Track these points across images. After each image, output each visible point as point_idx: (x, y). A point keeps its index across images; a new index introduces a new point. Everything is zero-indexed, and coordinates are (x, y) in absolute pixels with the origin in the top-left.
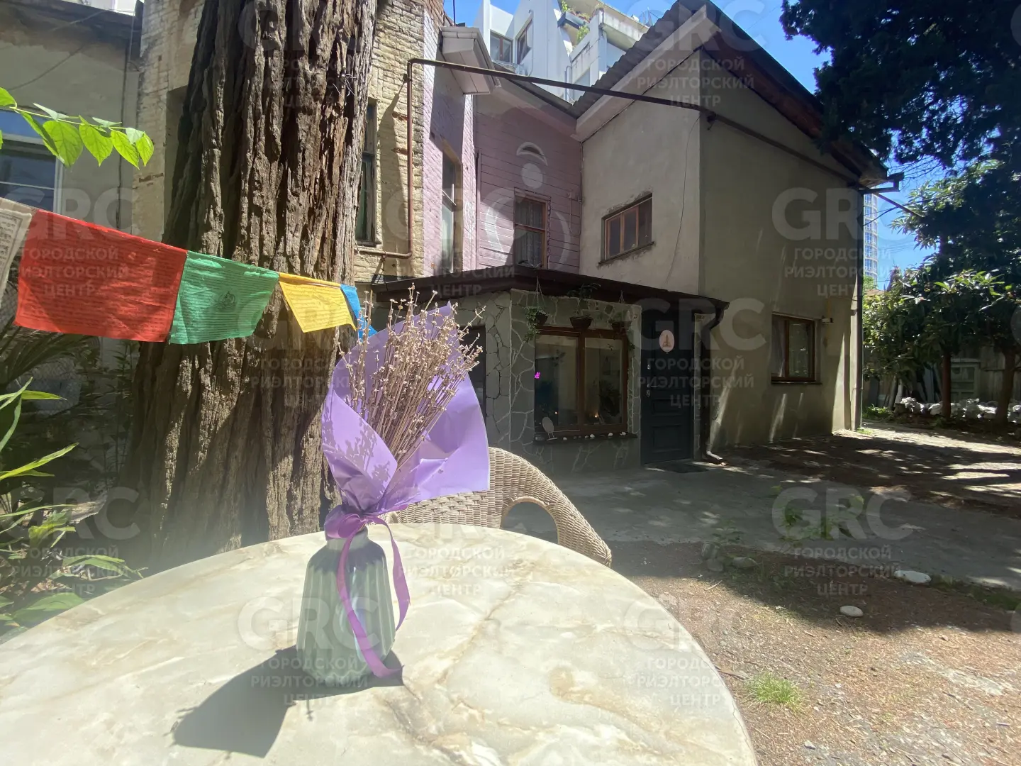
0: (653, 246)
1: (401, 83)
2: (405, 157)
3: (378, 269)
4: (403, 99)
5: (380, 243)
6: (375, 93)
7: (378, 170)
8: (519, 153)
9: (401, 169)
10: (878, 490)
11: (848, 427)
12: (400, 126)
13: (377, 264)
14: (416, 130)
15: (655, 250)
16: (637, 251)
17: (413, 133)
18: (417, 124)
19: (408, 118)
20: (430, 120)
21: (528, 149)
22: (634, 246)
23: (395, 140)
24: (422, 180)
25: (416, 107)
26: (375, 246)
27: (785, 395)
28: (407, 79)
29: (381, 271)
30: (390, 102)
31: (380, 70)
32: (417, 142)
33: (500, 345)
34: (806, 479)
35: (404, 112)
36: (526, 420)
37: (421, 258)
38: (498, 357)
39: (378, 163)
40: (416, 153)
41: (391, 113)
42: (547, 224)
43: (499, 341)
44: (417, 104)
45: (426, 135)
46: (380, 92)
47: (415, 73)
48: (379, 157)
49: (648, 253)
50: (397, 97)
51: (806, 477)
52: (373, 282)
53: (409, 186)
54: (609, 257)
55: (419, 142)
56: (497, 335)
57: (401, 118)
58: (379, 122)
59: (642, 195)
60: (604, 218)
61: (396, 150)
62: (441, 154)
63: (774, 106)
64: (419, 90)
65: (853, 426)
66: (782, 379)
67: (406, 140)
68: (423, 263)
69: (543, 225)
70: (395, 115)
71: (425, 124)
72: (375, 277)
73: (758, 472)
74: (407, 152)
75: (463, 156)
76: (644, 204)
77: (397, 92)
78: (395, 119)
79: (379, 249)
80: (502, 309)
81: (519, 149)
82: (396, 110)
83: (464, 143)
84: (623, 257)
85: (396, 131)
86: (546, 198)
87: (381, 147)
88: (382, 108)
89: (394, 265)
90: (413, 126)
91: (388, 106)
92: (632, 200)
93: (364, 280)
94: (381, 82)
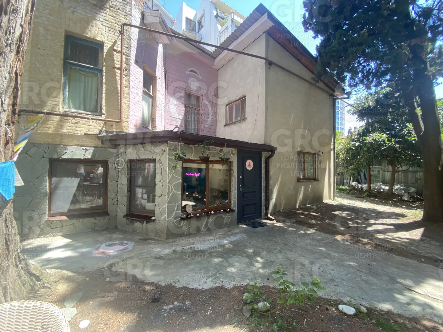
0: (246, 120)
1: (118, 35)
2: (119, 72)
3: (103, 127)
4: (119, 43)
5: (104, 114)
6: (103, 39)
7: (104, 77)
8: (187, 72)
9: (117, 77)
10: (339, 237)
11: (330, 199)
12: (117, 56)
13: (102, 125)
14: (126, 59)
15: (247, 121)
16: (240, 121)
17: (124, 60)
18: (127, 55)
19: (121, 52)
20: (135, 54)
21: (192, 71)
22: (239, 119)
23: (114, 63)
24: (129, 84)
25: (126, 47)
26: (101, 116)
27: (303, 186)
28: (121, 33)
29: (104, 129)
30: (112, 44)
31: (107, 28)
32: (127, 65)
33: (163, 169)
34: (309, 231)
35: (119, 49)
36: (176, 208)
37: (128, 122)
38: (162, 175)
39: (104, 74)
40: (126, 70)
41: (112, 49)
42: (201, 106)
43: (162, 167)
44: (127, 46)
45: (132, 62)
46: (106, 38)
47: (126, 30)
48: (104, 71)
49: (244, 123)
50: (116, 42)
51: (309, 229)
52: (99, 134)
53: (121, 86)
54: (229, 123)
55: (128, 64)
56: (161, 165)
57: (117, 52)
58: (105, 53)
59: (242, 96)
60: (227, 105)
61: (114, 68)
62: (142, 71)
63: (298, 60)
64: (128, 39)
65: (332, 198)
66: (302, 179)
67: (120, 63)
68: (129, 124)
69: (199, 107)
70: (115, 50)
71: (131, 56)
72: (101, 131)
73: (289, 226)
74: (120, 69)
75: (157, 72)
76: (242, 100)
77: (116, 39)
78: (115, 53)
79: (103, 117)
80: (164, 151)
81: (187, 71)
82: (115, 48)
83: (157, 66)
84: (234, 123)
85: (115, 58)
86: (201, 94)
87: (106, 66)
88: (107, 46)
89: (112, 126)
90: (124, 56)
91: (110, 46)
92: (238, 98)
93: (94, 133)
94: (107, 33)
